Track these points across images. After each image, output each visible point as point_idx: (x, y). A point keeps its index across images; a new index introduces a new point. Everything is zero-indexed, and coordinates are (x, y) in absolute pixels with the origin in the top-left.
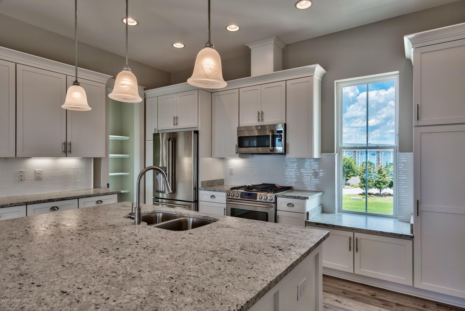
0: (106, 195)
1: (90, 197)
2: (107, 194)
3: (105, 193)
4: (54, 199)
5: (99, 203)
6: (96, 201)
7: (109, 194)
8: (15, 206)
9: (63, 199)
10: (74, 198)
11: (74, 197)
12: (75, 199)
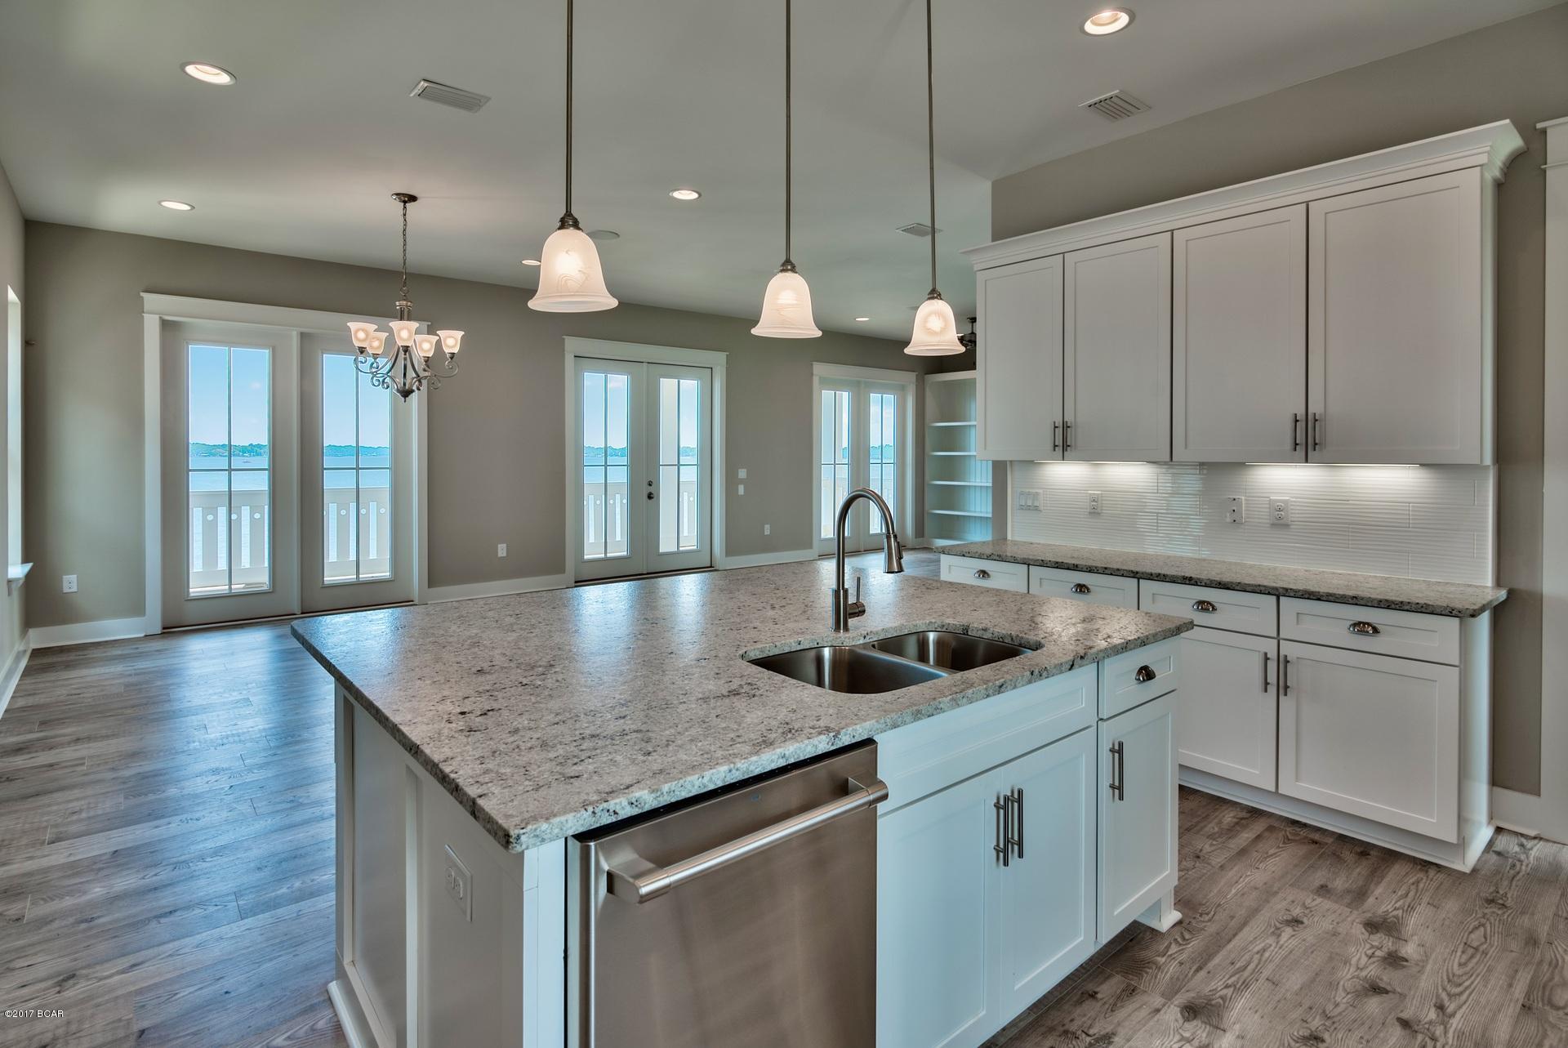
0: (1388, 608)
1: (1319, 599)
2: (1393, 606)
3: (1387, 600)
4: (1199, 579)
5: (1363, 632)
6: (1352, 622)
7: (1406, 608)
8: (1111, 574)
9: (1225, 584)
10: (1257, 589)
11: (1259, 586)
12: (1269, 594)
